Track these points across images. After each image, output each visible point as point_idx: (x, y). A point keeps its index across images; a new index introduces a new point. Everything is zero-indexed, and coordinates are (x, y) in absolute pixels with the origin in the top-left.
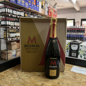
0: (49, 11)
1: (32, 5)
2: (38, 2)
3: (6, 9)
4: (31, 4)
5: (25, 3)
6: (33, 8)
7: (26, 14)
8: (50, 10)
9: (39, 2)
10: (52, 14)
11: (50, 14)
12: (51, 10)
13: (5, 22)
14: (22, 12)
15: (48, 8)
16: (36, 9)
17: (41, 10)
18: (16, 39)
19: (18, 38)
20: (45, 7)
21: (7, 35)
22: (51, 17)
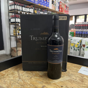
0: (60, 7)
1: (42, 1)
3: (16, 6)
6: (43, 4)
7: (36, 10)
10: (63, 10)
11: (61, 10)
13: (15, 19)
14: (31, 8)
15: (59, 3)
16: (46, 5)
17: (51, 6)
20: (56, 2)
21: (16, 32)
22: (62, 13)
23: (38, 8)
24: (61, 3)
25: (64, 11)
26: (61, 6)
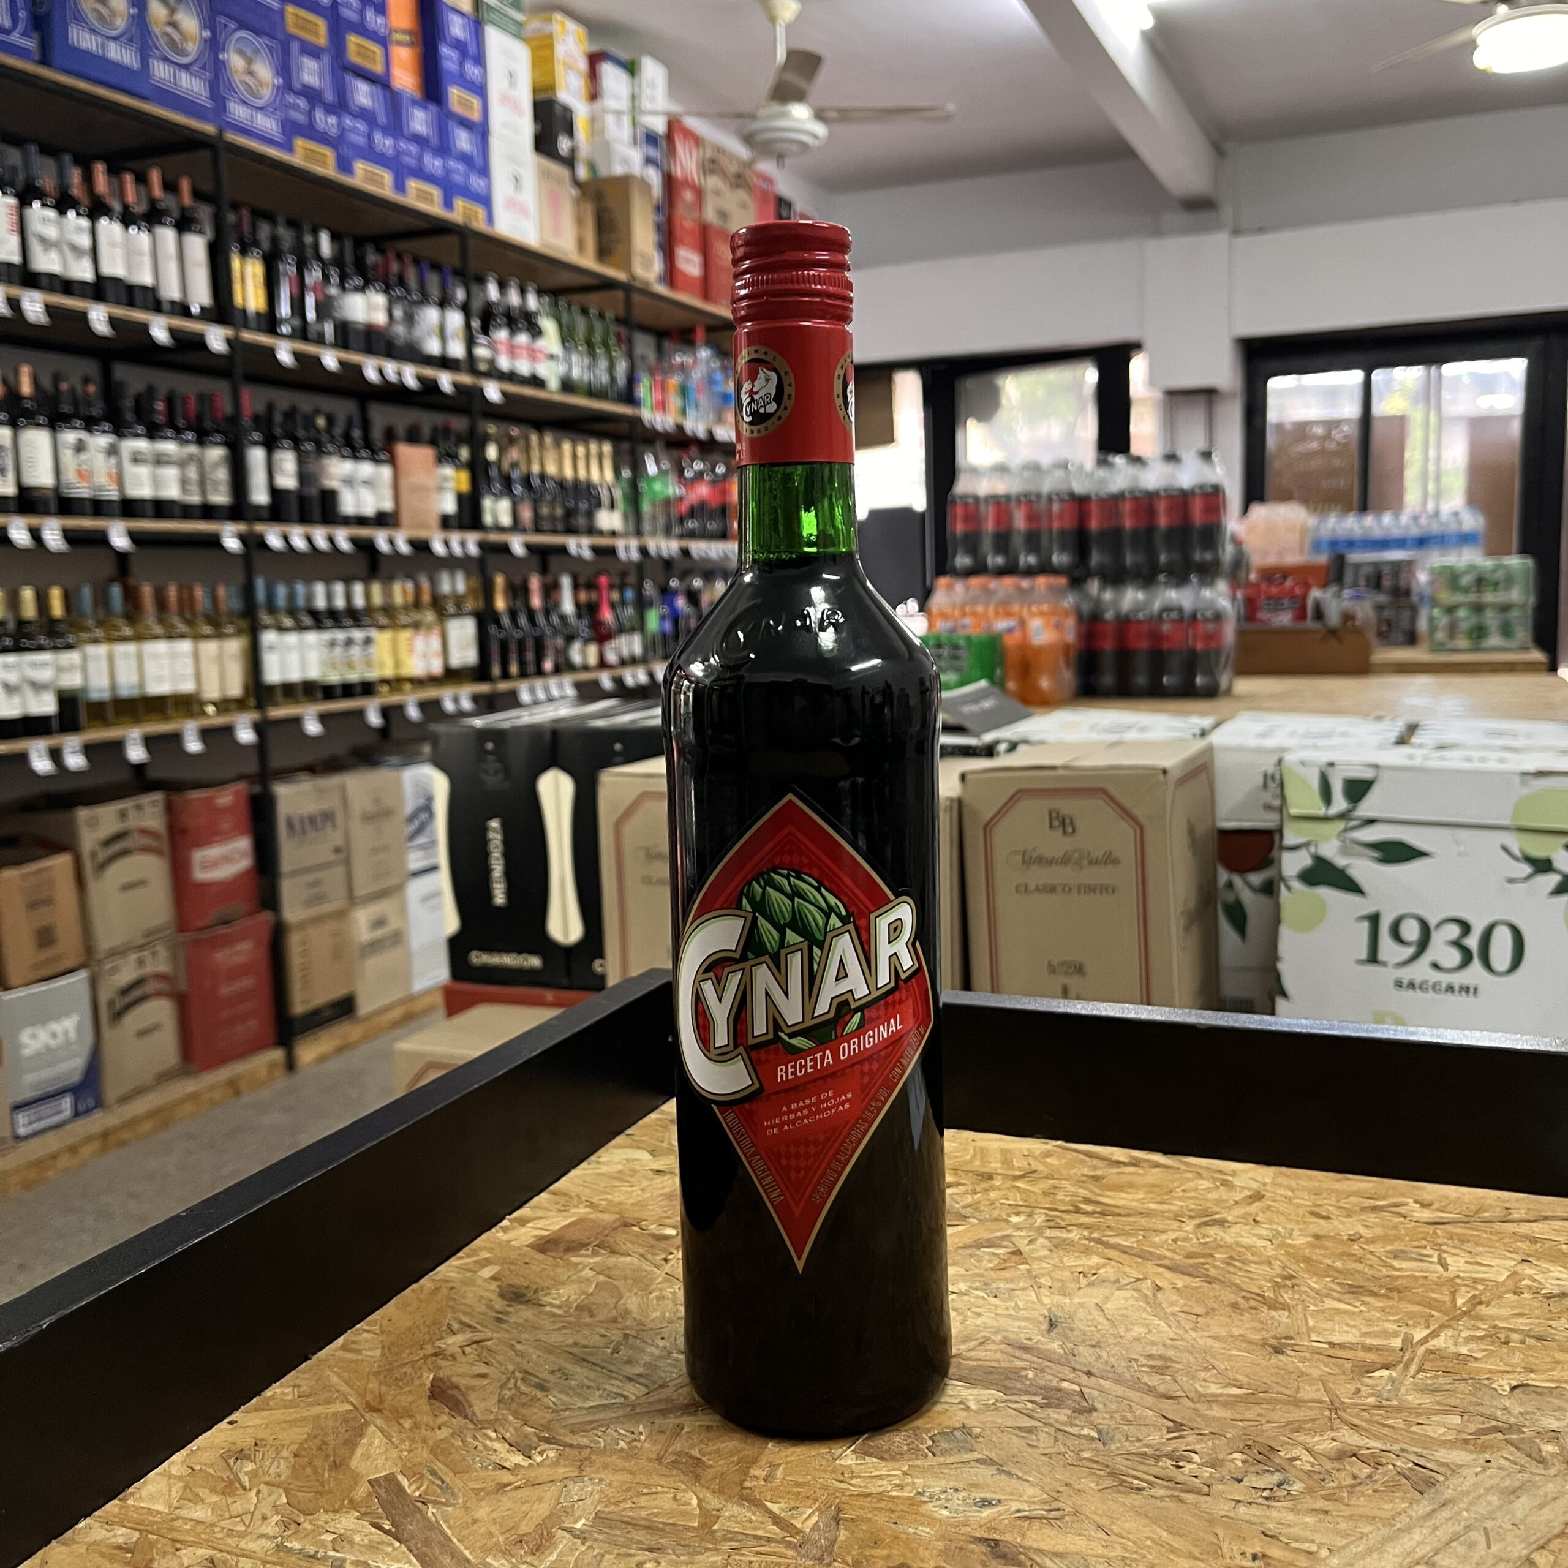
1: (363, 94)
2: (457, 28)
4: (344, 69)
5: (214, 45)
6: (384, 143)
8: (688, 195)
9: (477, 25)
11: (690, 262)
14: (153, 216)
15: (662, 142)
16: (434, 164)
17: (529, 195)
18: (75, 761)
19: (118, 746)
20: (593, 125)
23: (296, 225)
24: (696, 140)
26: (699, 193)
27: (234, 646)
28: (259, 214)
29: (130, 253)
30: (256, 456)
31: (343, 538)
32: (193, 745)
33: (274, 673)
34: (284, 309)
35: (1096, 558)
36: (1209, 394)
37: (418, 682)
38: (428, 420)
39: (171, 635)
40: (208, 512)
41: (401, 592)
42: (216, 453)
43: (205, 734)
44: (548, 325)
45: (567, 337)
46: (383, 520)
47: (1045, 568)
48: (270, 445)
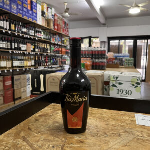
1: (25, 10)
2: (34, 4)
4: (23, 7)
5: (11, 4)
6: (27, 14)
8: (56, 21)
9: (36, 4)
10: (61, 28)
12: (59, 20)
14: (4, 20)
15: (54, 16)
16: (32, 17)
17: (41, 19)
20: (48, 14)
22: (59, 32)
23: (18, 22)
24: (57, 16)
25: (62, 30)
26: (58, 21)
27: (11, 62)
28: (14, 21)
29: (1, 24)
30: (13, 44)
31: (22, 52)
32: (6, 72)
33: (14, 65)
34: (17, 30)
35: (94, 57)
36: (105, 42)
37: (28, 67)
38: (31, 41)
39: (4, 61)
40: (8, 49)
41: (27, 58)
42: (9, 44)
43: (7, 71)
44: (43, 33)
45: (44, 34)
46: (26, 51)
47: (89, 57)
48: (15, 43)
